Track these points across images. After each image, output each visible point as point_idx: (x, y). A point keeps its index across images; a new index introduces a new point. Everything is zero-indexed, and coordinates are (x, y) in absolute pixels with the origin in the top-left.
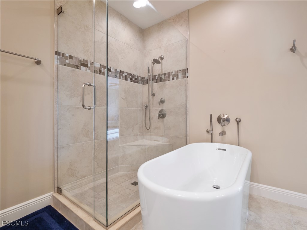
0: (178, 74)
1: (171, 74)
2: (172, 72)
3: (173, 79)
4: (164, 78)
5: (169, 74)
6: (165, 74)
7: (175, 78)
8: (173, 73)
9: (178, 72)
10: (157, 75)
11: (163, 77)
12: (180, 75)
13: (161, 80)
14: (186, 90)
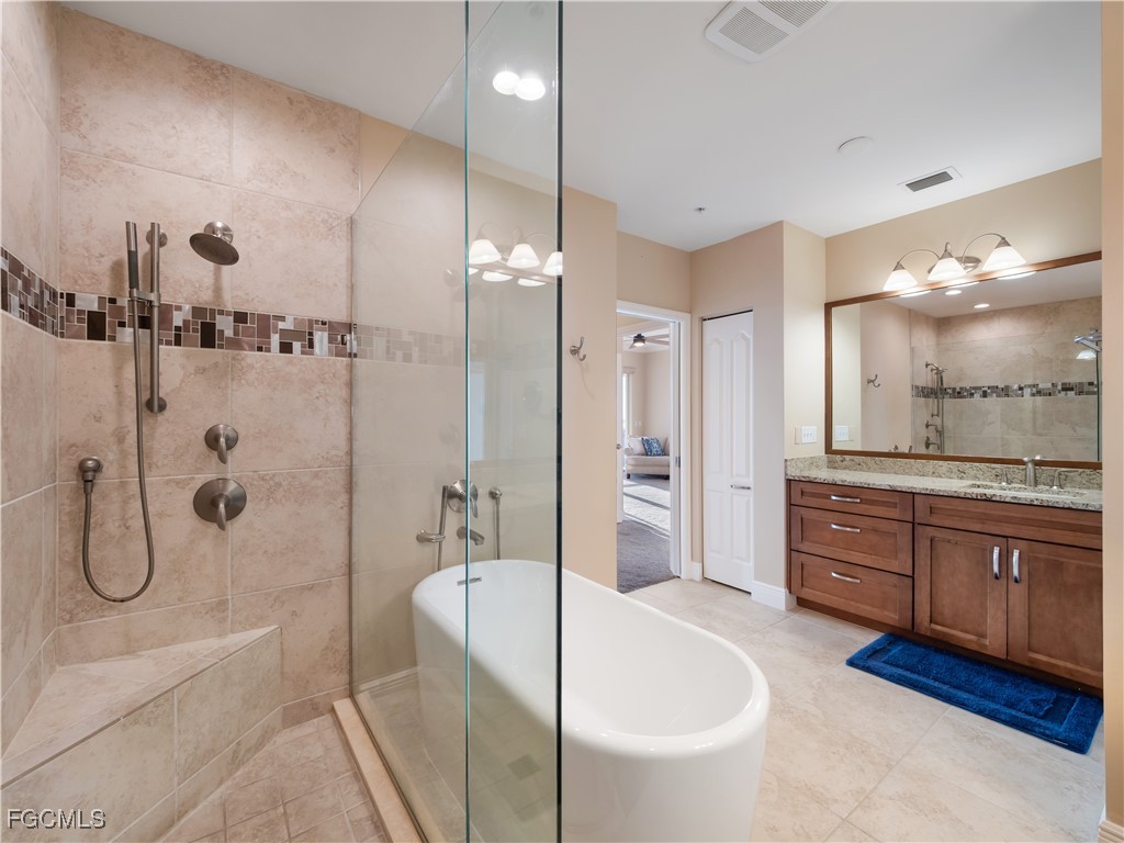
0: (311, 334)
1: (276, 326)
2: (283, 319)
3: (286, 348)
4: (229, 333)
5: (265, 323)
6: (240, 317)
7: (297, 346)
8: (288, 325)
9: (311, 326)
10: (179, 308)
11: (225, 325)
12: (321, 338)
13: (209, 337)
14: (350, 402)
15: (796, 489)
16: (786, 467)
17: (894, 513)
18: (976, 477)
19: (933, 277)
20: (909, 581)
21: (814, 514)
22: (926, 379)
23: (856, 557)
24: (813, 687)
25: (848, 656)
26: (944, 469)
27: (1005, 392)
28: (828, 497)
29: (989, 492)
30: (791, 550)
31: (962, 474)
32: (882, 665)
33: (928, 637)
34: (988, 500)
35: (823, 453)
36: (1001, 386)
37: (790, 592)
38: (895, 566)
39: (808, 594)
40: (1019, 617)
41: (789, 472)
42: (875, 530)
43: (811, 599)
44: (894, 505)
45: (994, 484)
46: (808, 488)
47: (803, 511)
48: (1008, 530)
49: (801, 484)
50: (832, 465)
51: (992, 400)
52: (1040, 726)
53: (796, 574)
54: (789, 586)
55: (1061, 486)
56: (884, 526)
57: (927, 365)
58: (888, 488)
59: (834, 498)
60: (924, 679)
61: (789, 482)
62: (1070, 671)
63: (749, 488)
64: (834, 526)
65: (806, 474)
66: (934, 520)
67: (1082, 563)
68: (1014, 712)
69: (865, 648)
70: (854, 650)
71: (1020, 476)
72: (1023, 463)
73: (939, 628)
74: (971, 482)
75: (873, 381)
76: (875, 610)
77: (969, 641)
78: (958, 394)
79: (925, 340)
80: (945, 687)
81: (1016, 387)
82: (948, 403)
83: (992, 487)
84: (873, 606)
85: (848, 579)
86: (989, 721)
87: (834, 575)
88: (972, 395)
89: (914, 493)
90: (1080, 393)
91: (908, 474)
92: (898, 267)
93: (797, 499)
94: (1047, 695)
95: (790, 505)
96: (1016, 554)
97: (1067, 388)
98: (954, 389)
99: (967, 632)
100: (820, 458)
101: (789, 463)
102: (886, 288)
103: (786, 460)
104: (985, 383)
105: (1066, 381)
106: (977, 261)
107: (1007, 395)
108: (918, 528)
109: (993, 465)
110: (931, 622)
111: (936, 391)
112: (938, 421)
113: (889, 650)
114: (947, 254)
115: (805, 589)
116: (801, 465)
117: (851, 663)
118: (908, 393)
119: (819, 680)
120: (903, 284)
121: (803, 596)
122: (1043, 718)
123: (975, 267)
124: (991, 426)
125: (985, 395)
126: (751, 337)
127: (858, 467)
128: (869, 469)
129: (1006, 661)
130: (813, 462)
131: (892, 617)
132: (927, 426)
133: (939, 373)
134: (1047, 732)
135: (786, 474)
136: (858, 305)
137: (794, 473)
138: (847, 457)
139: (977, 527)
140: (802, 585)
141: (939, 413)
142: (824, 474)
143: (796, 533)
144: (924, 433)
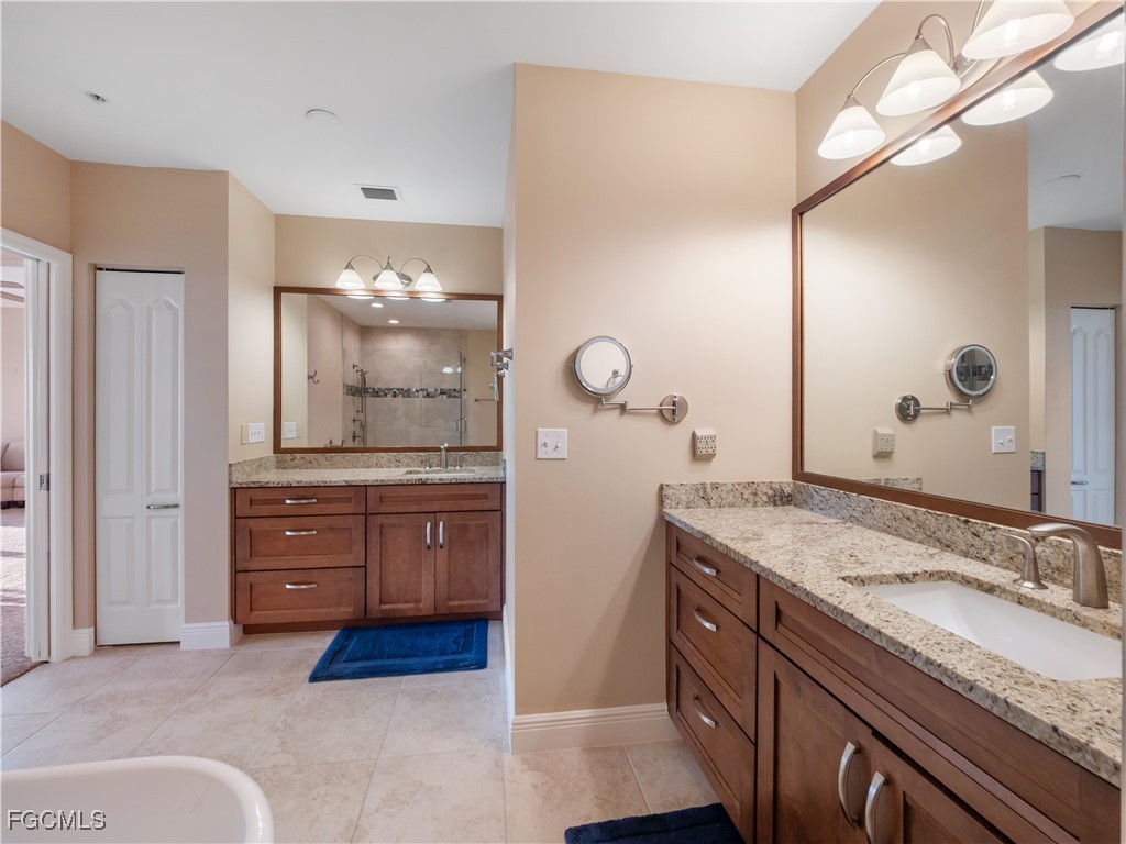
15: (242, 497)
16: (230, 473)
17: (349, 508)
18: (408, 465)
19: (378, 285)
20: (362, 571)
21: (265, 524)
22: (353, 379)
23: (312, 561)
24: (278, 729)
25: (308, 673)
26: (385, 460)
27: (407, 393)
28: (282, 502)
29: (423, 476)
30: (236, 571)
31: (398, 464)
32: (344, 665)
33: (379, 618)
34: (423, 483)
35: (272, 454)
36: (405, 389)
37: (235, 623)
38: (350, 560)
39: (258, 617)
40: (442, 576)
41: (234, 479)
42: (332, 529)
43: (262, 622)
44: (350, 500)
45: (422, 470)
46: (259, 495)
47: (251, 523)
48: (435, 506)
49: (250, 492)
50: (281, 466)
51: (400, 399)
52: (461, 660)
53: (243, 599)
54: (234, 617)
55: (461, 466)
56: (339, 522)
57: (354, 367)
58: (344, 484)
59: (288, 502)
60: (379, 662)
61: (234, 491)
62: (471, 606)
63: (176, 506)
64: (288, 533)
65: (254, 478)
66: (383, 509)
67: (479, 522)
68: (445, 658)
69: (325, 655)
70: (314, 661)
71: (436, 461)
72: (439, 450)
73: (387, 606)
74: (405, 470)
75: (312, 377)
76: (332, 610)
77: (410, 609)
78: (377, 393)
79: (352, 342)
80: (397, 661)
81: (414, 390)
82: (370, 400)
83: (420, 472)
84: (329, 606)
85: (303, 587)
86: (431, 675)
87: (288, 586)
88: (386, 395)
89: (366, 486)
90: (449, 396)
91: (355, 467)
92: (349, 266)
93: (243, 509)
94: (459, 631)
95: (235, 518)
96: (441, 525)
97: (443, 393)
98: (374, 389)
99: (407, 602)
100: (268, 459)
101: (234, 468)
102: (338, 285)
103: (230, 465)
104: (395, 385)
105: (443, 387)
106: (410, 280)
107: (409, 396)
108: (370, 517)
109: (420, 454)
110: (381, 603)
111: (360, 390)
112: (361, 416)
113: (347, 646)
114: (389, 267)
115: (254, 613)
116: (248, 469)
117: (315, 678)
118: (340, 391)
119: (284, 716)
120: (351, 283)
121: (252, 622)
122: (462, 652)
123: (408, 285)
124: (399, 421)
125: (395, 395)
126: (180, 308)
127: (310, 465)
128: (320, 466)
129: (435, 615)
130: (260, 464)
131: (345, 611)
132: (354, 421)
133: (363, 374)
134: (467, 663)
135: (230, 482)
136: (305, 295)
137: (241, 479)
138: (298, 456)
139: (415, 508)
140: (251, 609)
141: (362, 410)
142: (273, 477)
143: (243, 550)
144: (352, 427)
